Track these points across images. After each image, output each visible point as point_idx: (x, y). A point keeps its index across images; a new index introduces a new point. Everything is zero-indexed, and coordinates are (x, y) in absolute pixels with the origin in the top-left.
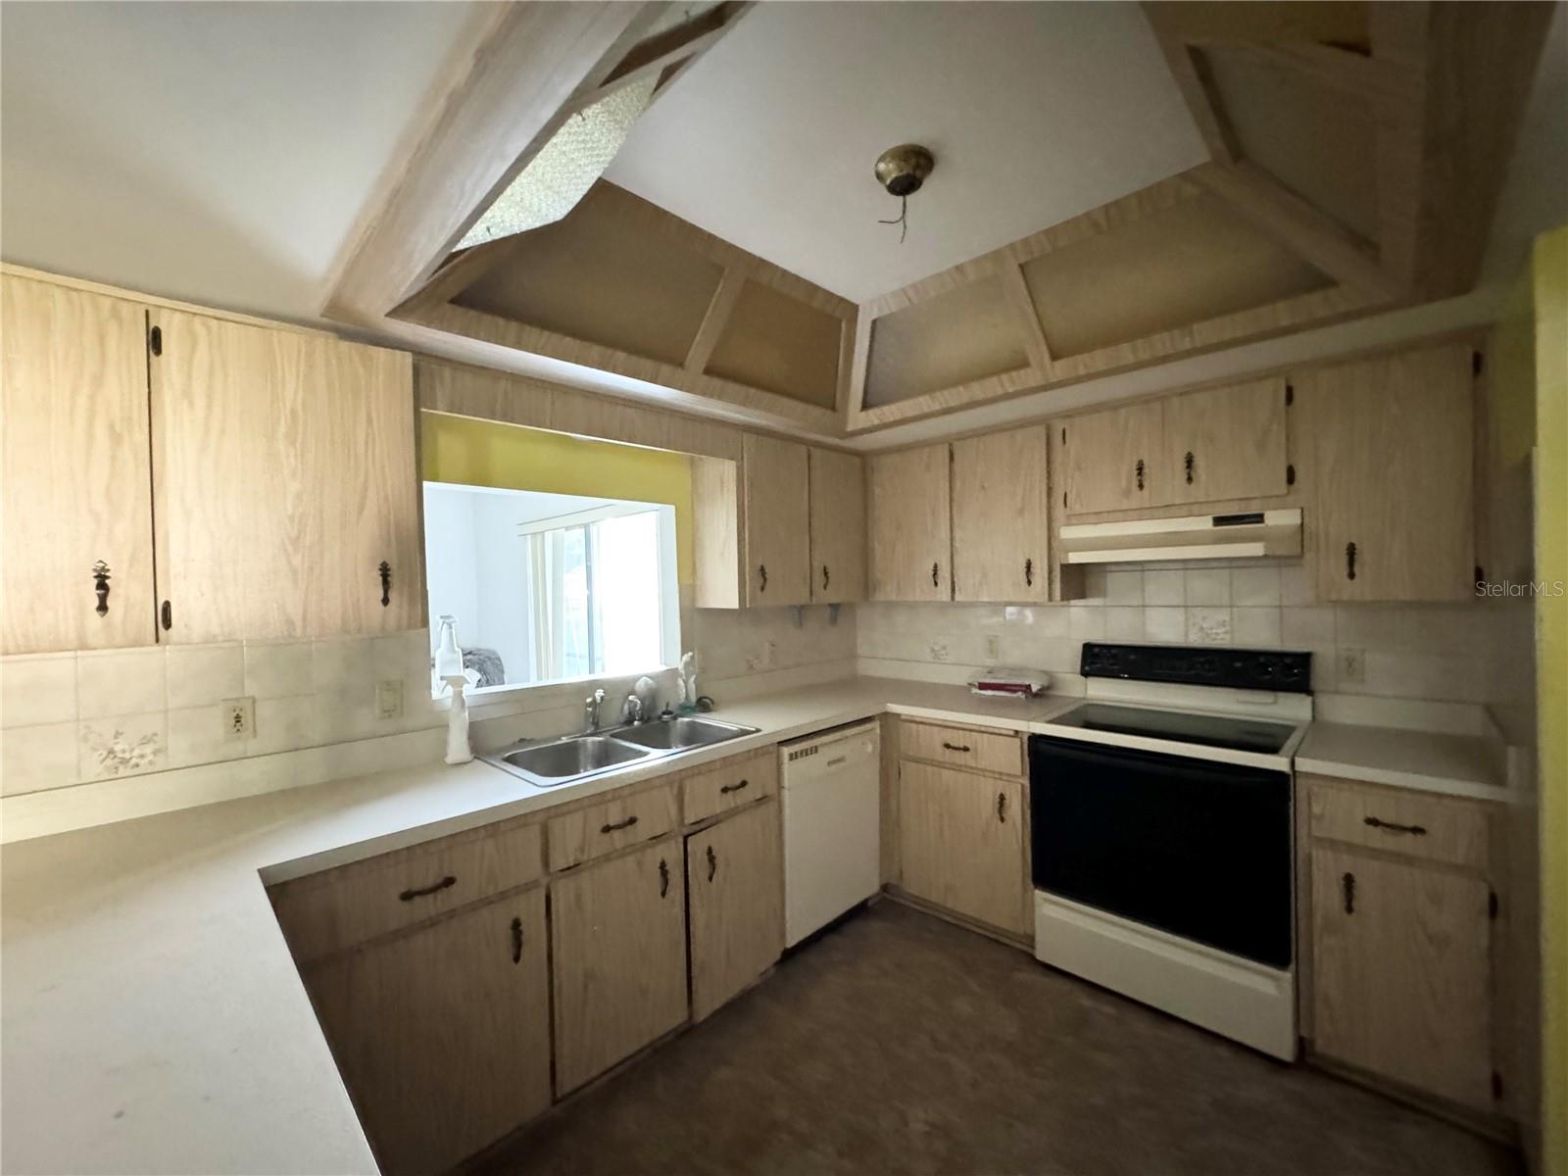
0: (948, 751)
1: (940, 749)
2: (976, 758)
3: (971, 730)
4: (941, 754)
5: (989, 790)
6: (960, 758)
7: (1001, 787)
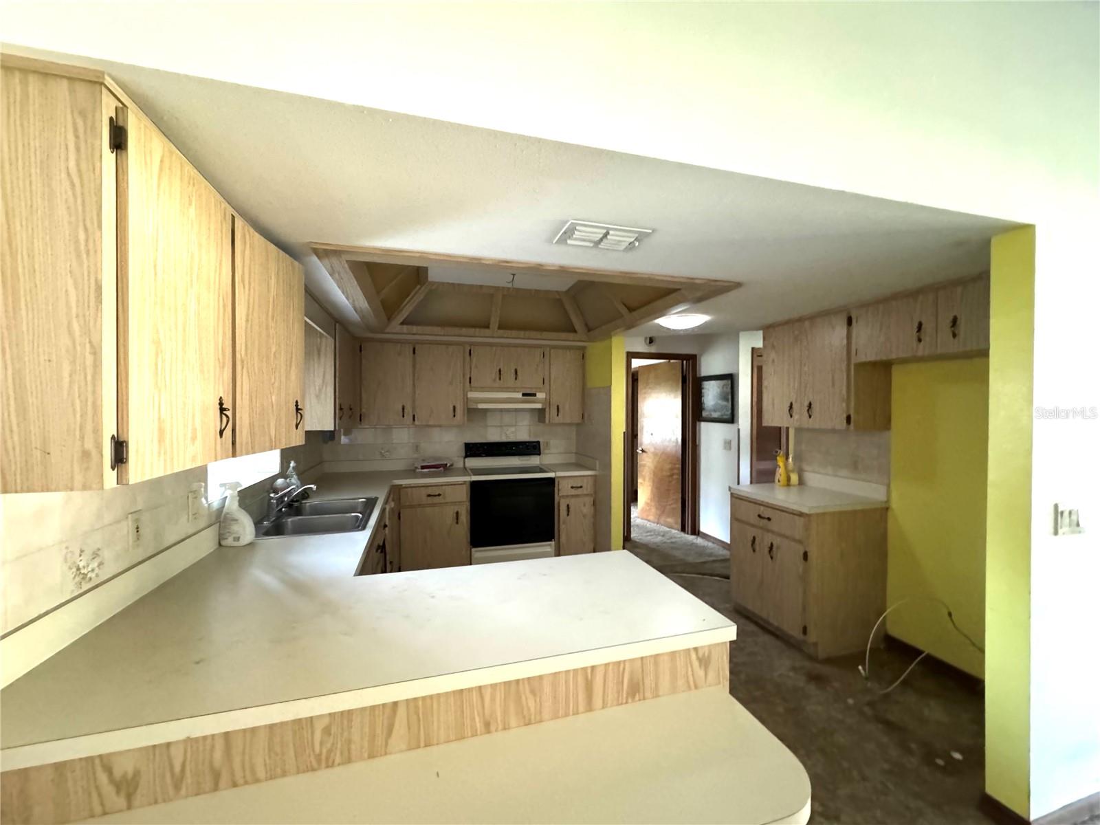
0: (429, 498)
1: (424, 498)
2: (444, 498)
3: (442, 485)
4: (425, 500)
5: (450, 512)
6: (436, 500)
7: (456, 508)
